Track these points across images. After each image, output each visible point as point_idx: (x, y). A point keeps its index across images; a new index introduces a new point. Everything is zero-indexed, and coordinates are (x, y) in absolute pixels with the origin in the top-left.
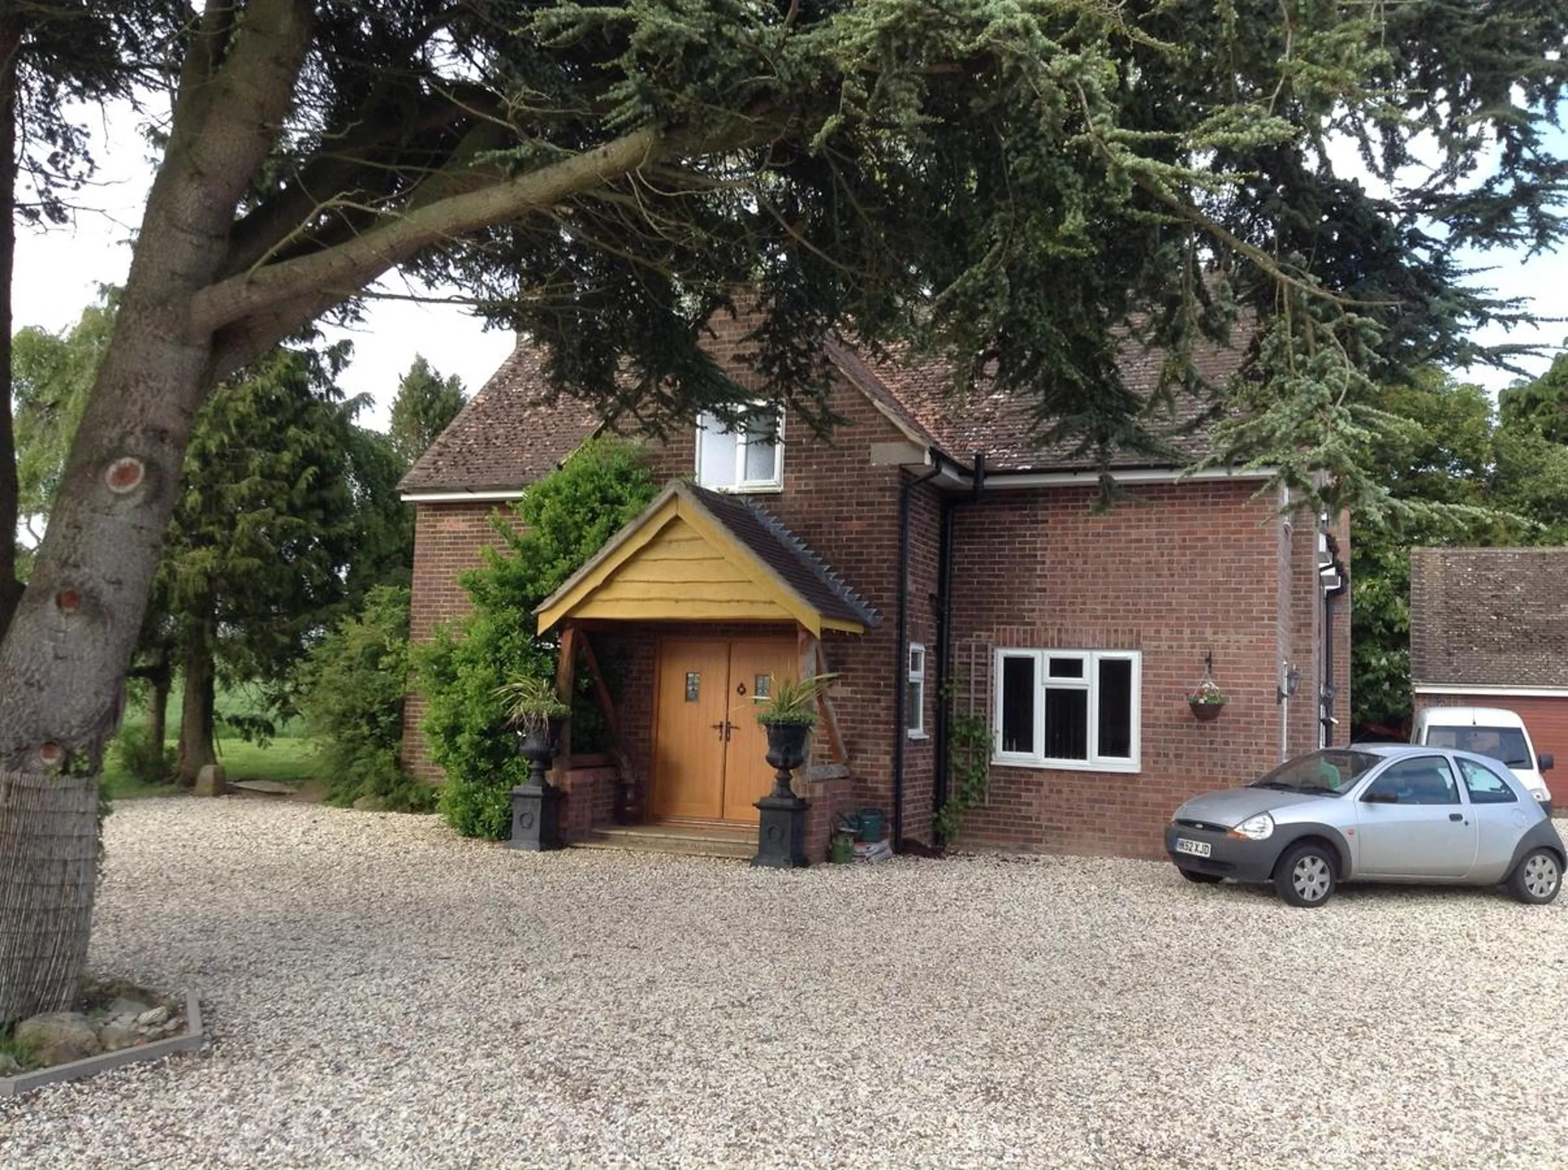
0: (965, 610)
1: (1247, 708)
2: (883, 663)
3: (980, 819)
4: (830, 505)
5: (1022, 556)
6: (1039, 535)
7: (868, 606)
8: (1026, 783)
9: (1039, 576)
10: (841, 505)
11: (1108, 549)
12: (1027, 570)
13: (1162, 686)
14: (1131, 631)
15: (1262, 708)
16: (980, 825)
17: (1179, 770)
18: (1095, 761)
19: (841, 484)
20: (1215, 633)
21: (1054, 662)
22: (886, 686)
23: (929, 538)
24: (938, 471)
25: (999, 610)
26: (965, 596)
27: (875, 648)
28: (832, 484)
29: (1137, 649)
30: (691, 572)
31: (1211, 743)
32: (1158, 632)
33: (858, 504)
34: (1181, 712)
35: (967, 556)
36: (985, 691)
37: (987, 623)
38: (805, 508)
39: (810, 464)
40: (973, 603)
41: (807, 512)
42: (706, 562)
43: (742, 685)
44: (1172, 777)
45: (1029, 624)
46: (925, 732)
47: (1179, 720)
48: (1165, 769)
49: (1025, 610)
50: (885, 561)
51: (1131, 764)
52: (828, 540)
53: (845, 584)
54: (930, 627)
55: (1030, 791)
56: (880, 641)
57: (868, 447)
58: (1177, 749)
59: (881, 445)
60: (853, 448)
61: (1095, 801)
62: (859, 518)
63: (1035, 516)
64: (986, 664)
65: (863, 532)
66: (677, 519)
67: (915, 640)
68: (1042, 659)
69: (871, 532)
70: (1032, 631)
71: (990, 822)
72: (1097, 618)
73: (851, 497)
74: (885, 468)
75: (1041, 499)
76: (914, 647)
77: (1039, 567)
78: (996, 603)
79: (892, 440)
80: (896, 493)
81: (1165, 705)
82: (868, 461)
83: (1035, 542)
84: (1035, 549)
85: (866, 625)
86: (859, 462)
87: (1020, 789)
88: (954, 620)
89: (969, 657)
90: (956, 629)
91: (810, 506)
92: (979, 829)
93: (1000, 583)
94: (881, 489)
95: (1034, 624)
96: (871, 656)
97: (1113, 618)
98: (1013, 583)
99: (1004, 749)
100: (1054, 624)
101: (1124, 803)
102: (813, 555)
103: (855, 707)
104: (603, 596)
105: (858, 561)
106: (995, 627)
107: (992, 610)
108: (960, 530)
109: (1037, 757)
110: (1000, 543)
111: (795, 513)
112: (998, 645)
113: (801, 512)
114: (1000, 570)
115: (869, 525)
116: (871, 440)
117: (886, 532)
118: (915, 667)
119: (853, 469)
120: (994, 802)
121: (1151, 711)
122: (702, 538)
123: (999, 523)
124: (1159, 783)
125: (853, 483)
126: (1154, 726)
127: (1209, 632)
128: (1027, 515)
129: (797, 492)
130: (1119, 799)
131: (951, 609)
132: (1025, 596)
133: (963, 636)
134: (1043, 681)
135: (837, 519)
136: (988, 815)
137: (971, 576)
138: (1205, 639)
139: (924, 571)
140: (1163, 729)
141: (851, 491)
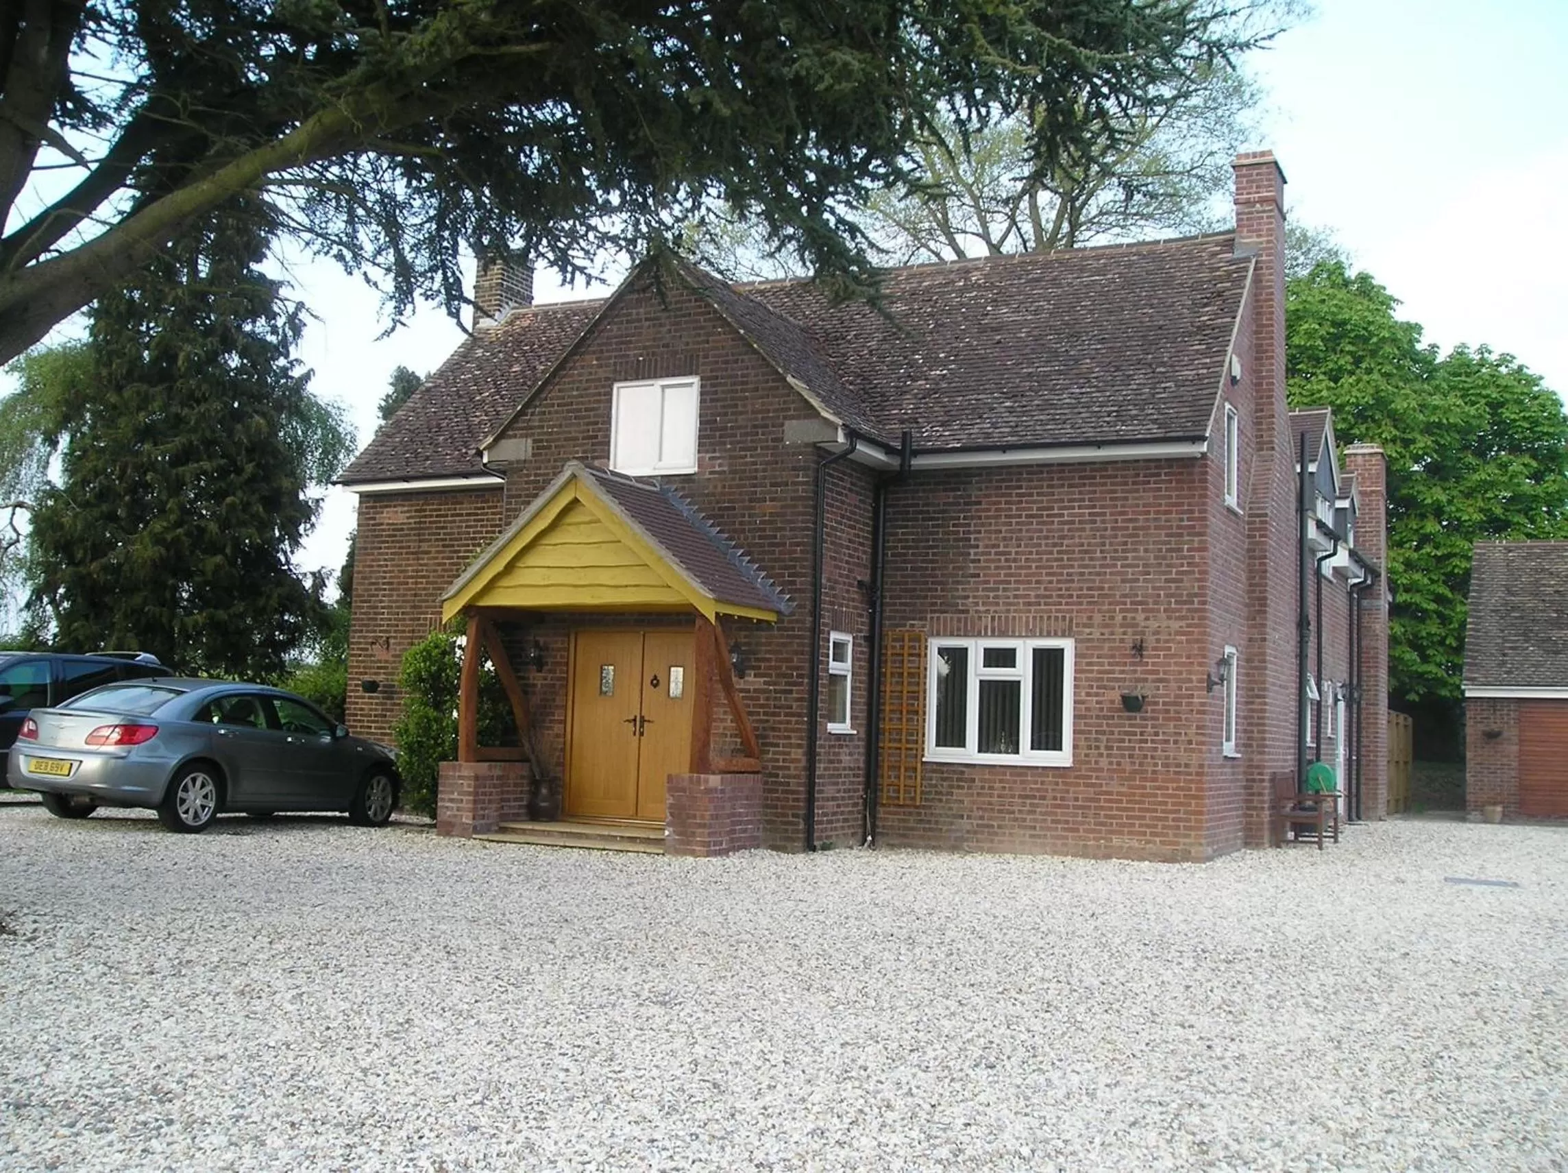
0: (900, 597)
1: (1177, 696)
2: (796, 653)
3: (911, 818)
4: (744, 486)
5: (956, 540)
6: (972, 518)
7: (781, 592)
8: (959, 780)
9: (973, 561)
10: (755, 486)
11: (1041, 531)
12: (962, 554)
13: (1094, 675)
14: (1064, 618)
15: (1192, 696)
16: (911, 825)
17: (1111, 763)
18: (1028, 756)
19: (755, 463)
20: (1147, 619)
21: (988, 652)
22: (799, 676)
23: (857, 521)
24: (853, 449)
25: (933, 597)
26: (898, 583)
27: (788, 636)
28: (746, 464)
29: (1069, 636)
30: (591, 557)
31: (1142, 734)
32: (1090, 618)
33: (772, 485)
34: (1112, 702)
35: (900, 541)
36: (918, 684)
37: (921, 612)
38: (719, 489)
39: (725, 444)
40: (906, 590)
41: (723, 494)
42: (604, 545)
43: (655, 678)
44: (1101, 770)
45: (963, 612)
46: (853, 727)
47: (1110, 710)
48: (1096, 762)
49: (959, 597)
50: (798, 544)
51: (1062, 758)
52: (741, 523)
53: (759, 569)
54: (861, 616)
55: (962, 788)
56: (793, 629)
57: (782, 425)
58: (1108, 740)
59: (794, 422)
60: (766, 426)
61: (1027, 797)
62: (772, 500)
63: (970, 496)
64: (919, 655)
65: (778, 514)
66: (576, 501)
67: (837, 628)
68: (976, 648)
69: (784, 515)
70: (966, 619)
71: (921, 821)
72: (1029, 604)
73: (765, 478)
74: (800, 446)
75: (974, 480)
76: (834, 636)
77: (972, 551)
78: (930, 590)
79: (806, 417)
80: (810, 473)
81: (1097, 695)
82: (782, 440)
83: (969, 525)
84: (969, 532)
85: (779, 613)
86: (773, 440)
87: (951, 787)
88: (888, 609)
89: (902, 647)
90: (890, 618)
91: (724, 487)
92: (912, 829)
93: (933, 569)
94: (794, 469)
95: (967, 612)
96: (784, 644)
97: (1046, 604)
98: (946, 568)
99: (938, 745)
100: (987, 611)
101: (1055, 798)
102: (727, 539)
103: (767, 699)
104: (505, 582)
105: (771, 545)
106: (929, 616)
107: (926, 597)
108: (894, 513)
109: (970, 753)
110: (933, 526)
111: (707, 495)
112: (932, 635)
113: (713, 495)
114: (934, 554)
115: (782, 507)
116: (785, 418)
117: (800, 514)
118: (839, 657)
119: (767, 448)
120: (926, 800)
121: (1083, 702)
122: (598, 521)
123: (933, 505)
124: (1090, 777)
125: (767, 463)
126: (1085, 717)
127: (1140, 617)
128: (961, 497)
129: (711, 473)
130: (1050, 795)
131: (883, 597)
132: (958, 583)
133: (897, 626)
134: (977, 672)
135: (751, 501)
136: (919, 814)
137: (905, 562)
138: (1137, 625)
139: (850, 556)
140: (1094, 721)
141: (765, 470)
